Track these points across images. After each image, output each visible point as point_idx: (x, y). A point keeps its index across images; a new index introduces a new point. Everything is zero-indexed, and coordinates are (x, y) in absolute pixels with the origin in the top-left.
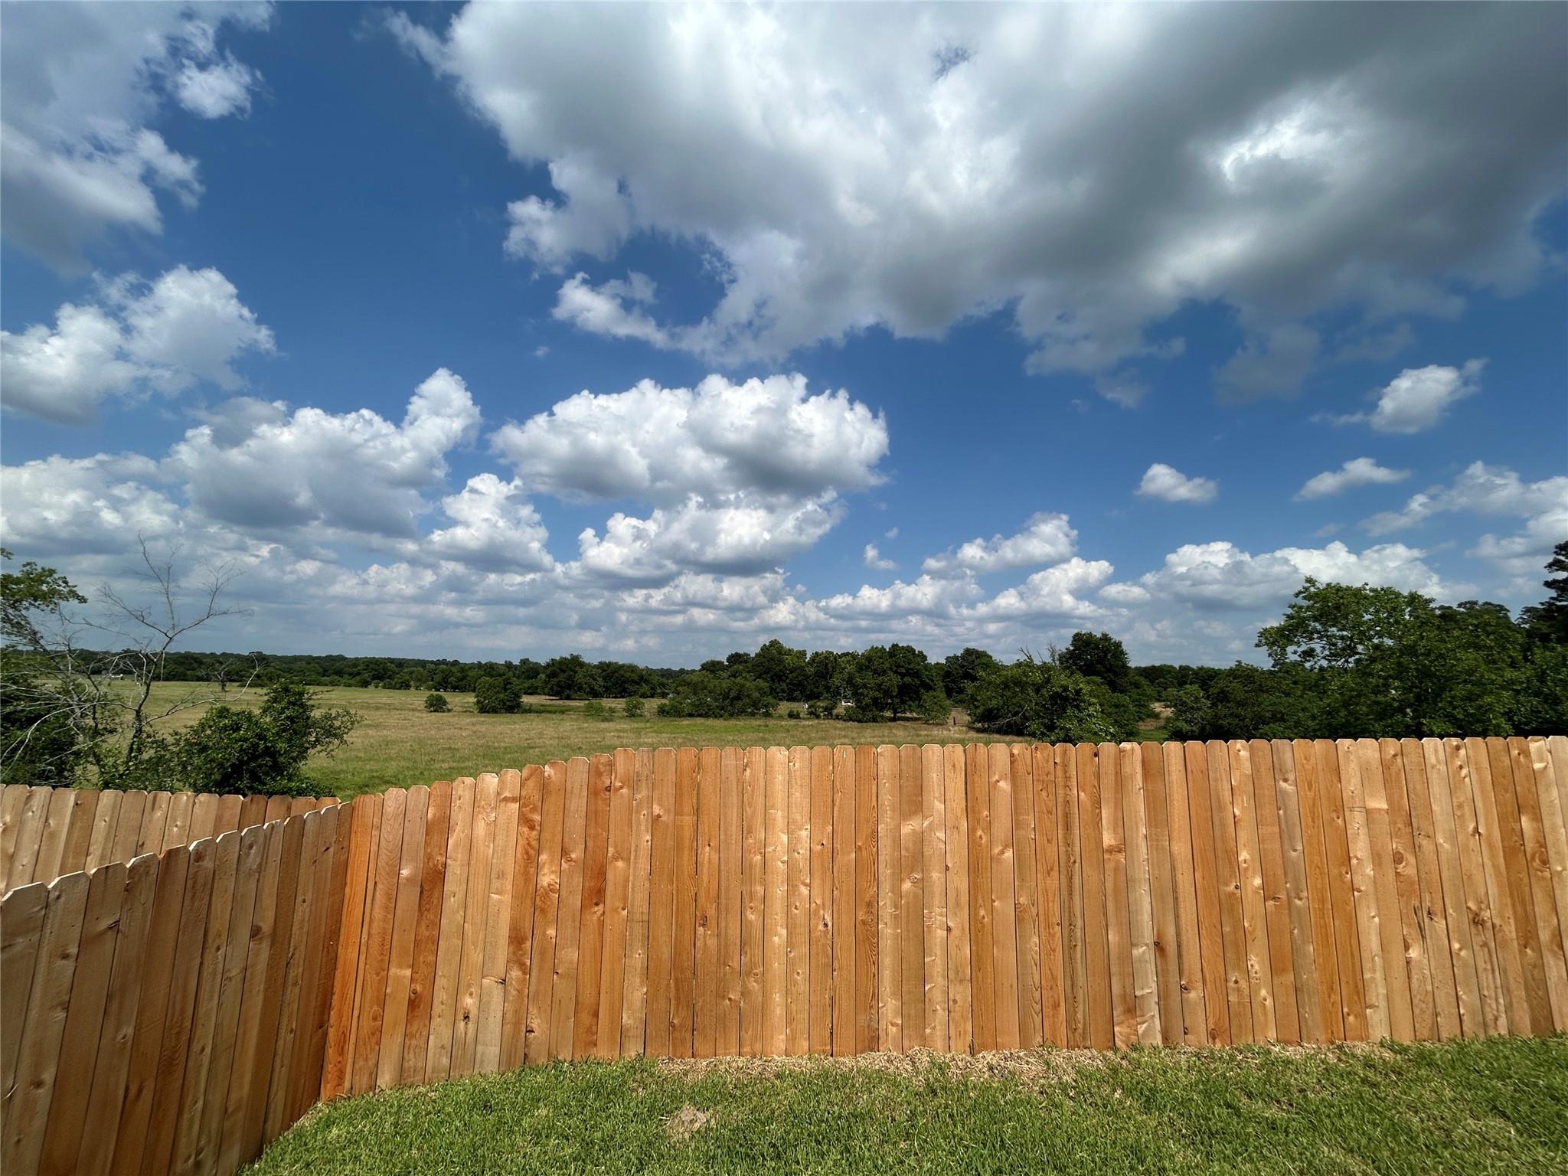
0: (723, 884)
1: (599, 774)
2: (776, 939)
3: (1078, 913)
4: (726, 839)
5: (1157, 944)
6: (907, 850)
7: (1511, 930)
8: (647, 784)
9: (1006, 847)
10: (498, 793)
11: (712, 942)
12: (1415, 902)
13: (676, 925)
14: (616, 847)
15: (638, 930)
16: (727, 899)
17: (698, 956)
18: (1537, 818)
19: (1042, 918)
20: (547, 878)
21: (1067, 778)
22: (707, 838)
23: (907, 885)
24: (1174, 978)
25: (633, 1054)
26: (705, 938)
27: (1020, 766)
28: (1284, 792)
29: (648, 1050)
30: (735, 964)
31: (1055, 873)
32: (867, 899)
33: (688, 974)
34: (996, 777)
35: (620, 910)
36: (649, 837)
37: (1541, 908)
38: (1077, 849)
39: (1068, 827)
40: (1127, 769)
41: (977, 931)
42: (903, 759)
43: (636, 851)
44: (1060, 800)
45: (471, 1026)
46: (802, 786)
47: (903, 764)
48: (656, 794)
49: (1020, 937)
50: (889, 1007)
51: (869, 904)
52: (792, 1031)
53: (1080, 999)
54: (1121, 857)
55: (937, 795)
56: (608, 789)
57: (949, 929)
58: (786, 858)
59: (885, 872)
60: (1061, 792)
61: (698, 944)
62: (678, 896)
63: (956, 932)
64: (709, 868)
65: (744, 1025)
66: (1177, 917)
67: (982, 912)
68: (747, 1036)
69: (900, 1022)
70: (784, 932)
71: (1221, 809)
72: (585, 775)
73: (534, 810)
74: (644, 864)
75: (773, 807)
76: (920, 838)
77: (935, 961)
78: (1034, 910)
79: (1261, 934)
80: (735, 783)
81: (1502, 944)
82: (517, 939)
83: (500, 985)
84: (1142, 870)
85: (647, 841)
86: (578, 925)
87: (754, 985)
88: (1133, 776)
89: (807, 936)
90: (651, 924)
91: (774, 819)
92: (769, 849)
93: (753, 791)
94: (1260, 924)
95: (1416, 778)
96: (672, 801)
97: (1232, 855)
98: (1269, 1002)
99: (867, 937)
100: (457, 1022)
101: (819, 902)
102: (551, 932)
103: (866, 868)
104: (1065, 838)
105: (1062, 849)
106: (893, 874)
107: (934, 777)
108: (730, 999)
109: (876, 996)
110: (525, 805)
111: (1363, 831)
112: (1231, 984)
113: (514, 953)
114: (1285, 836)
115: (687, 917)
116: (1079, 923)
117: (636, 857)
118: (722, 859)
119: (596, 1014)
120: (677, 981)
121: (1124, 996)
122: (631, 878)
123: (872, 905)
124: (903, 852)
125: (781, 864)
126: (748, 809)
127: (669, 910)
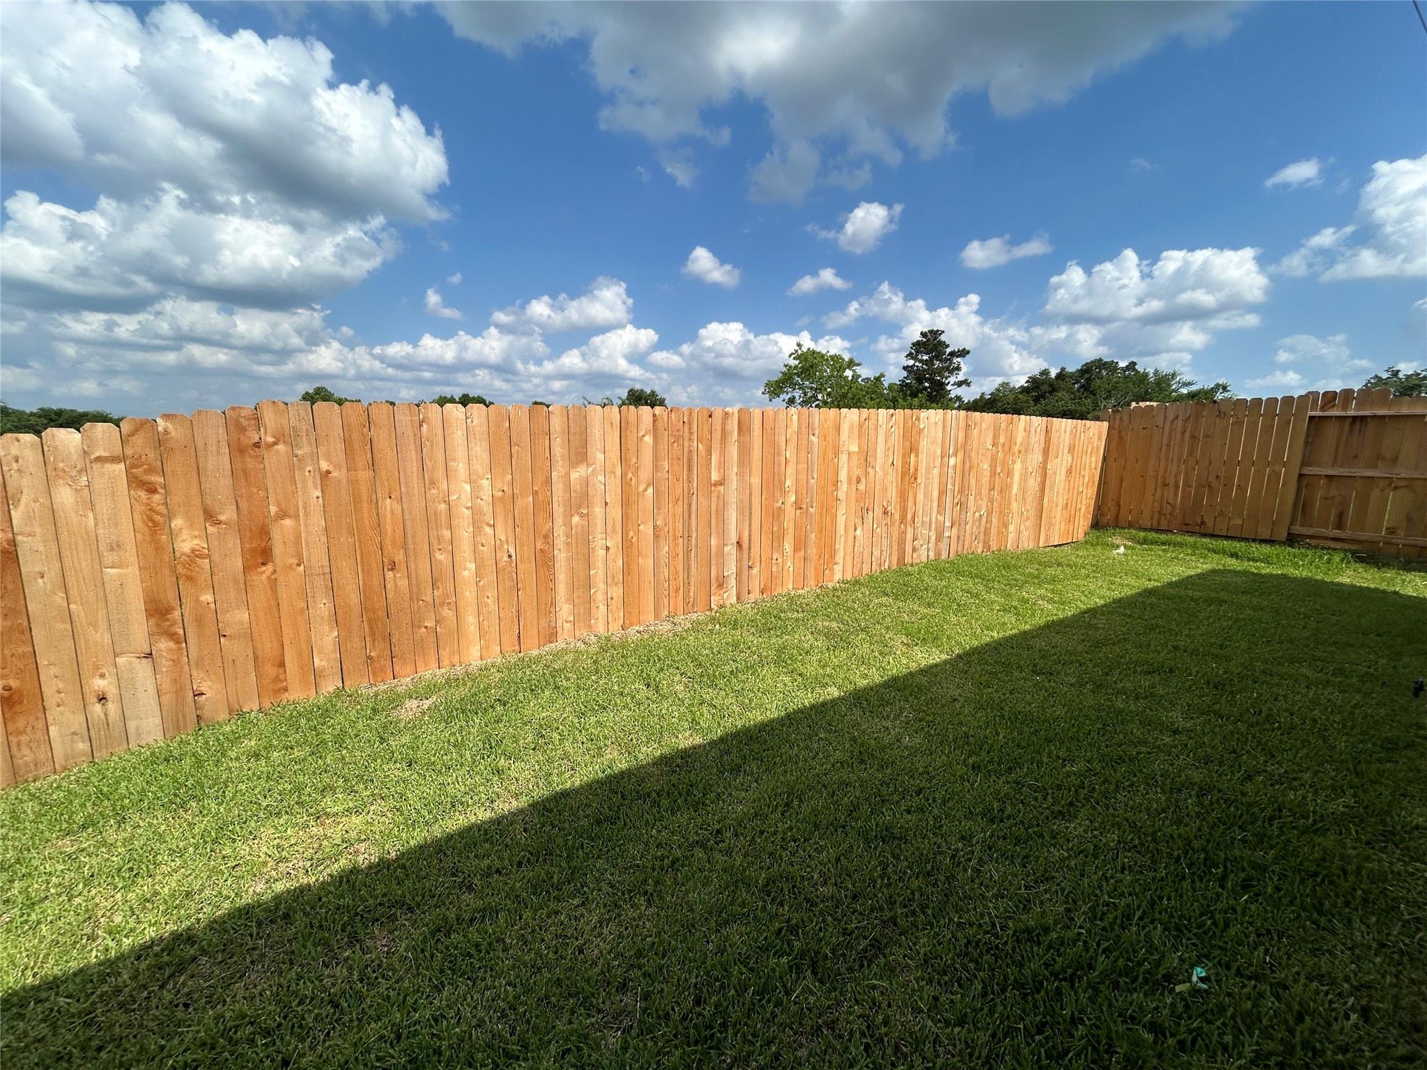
0: (409, 531)
1: (243, 430)
2: (466, 573)
3: (694, 529)
4: (408, 492)
5: (738, 543)
6: (575, 492)
7: (897, 517)
8: (309, 439)
9: (648, 485)
10: (85, 452)
11: (403, 583)
12: (862, 504)
13: (363, 573)
14: (279, 505)
15: (320, 582)
16: (414, 544)
17: (390, 596)
18: (917, 456)
19: (671, 533)
20: (187, 543)
21: (691, 433)
22: (387, 491)
23: (576, 519)
24: (745, 563)
25: (331, 689)
26: (395, 580)
27: (660, 425)
28: (812, 443)
29: (347, 683)
30: (429, 598)
31: (680, 503)
32: (544, 533)
33: (382, 613)
34: (643, 433)
35: (294, 566)
36: (318, 493)
37: (910, 503)
38: (695, 484)
39: (690, 469)
40: (729, 427)
41: (627, 547)
42: (571, 417)
43: (305, 508)
44: (686, 449)
45: (112, 707)
46: (480, 441)
47: (571, 422)
48: (322, 450)
49: (657, 548)
50: (564, 610)
51: (546, 537)
52: (485, 641)
53: (692, 583)
54: (721, 488)
55: (598, 447)
56: (257, 445)
57: (608, 549)
58: (470, 505)
59: (559, 510)
60: (686, 444)
61: (388, 586)
62: (361, 547)
63: (612, 551)
64: (392, 518)
65: (441, 644)
66: (750, 525)
67: (631, 534)
68: (445, 654)
69: (572, 619)
70: (473, 566)
71: (779, 455)
72: (221, 430)
73: (151, 470)
74: (318, 522)
75: (454, 460)
76: (586, 482)
77: (598, 573)
78: (666, 529)
79: (791, 531)
80: (411, 438)
81: (893, 523)
82: (158, 611)
83: (143, 660)
84: (733, 498)
85: (318, 498)
86: (242, 586)
87: (447, 613)
88: (732, 432)
89: (494, 567)
90: (334, 576)
91: (456, 471)
92: (453, 498)
93: (432, 446)
94: (792, 525)
95: (872, 432)
96: (342, 456)
97: (782, 482)
98: (791, 569)
99: (545, 560)
100: (89, 707)
101: (503, 538)
102: (207, 597)
103: (543, 508)
104: (688, 478)
105: (686, 485)
106: (565, 511)
107: (596, 432)
108: (426, 627)
109: (553, 604)
110: (133, 466)
111: (846, 465)
112: (774, 561)
113: (158, 625)
114: (809, 470)
115: (374, 564)
116: (694, 535)
117: (306, 514)
118: (406, 510)
119: (282, 664)
120: (370, 621)
121: (717, 578)
122: (303, 535)
123: (548, 537)
124: (572, 494)
125: (466, 511)
126: (428, 463)
127: (353, 561)
